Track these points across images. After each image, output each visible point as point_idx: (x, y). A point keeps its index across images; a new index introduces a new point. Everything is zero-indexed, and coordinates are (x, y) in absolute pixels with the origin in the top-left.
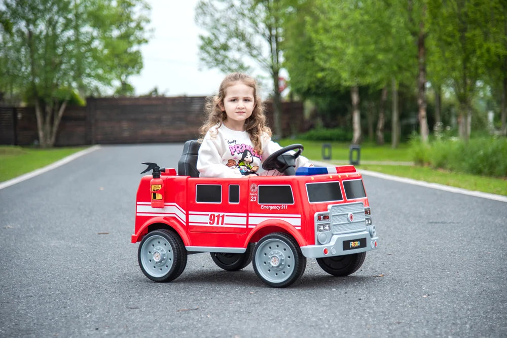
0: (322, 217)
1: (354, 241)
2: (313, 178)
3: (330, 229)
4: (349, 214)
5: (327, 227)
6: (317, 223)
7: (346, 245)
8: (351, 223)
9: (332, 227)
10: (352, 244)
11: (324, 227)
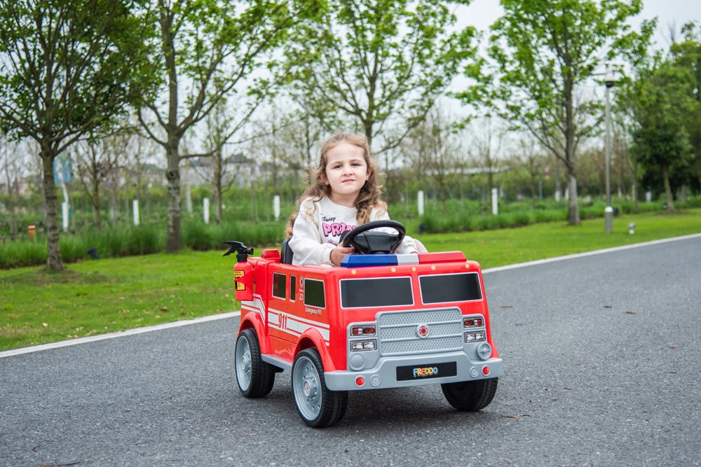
0: (360, 330)
1: (422, 366)
2: (354, 271)
3: (375, 347)
4: (420, 325)
5: (370, 345)
6: (350, 338)
7: (405, 372)
8: (422, 339)
9: (379, 345)
10: (419, 371)
11: (363, 345)
